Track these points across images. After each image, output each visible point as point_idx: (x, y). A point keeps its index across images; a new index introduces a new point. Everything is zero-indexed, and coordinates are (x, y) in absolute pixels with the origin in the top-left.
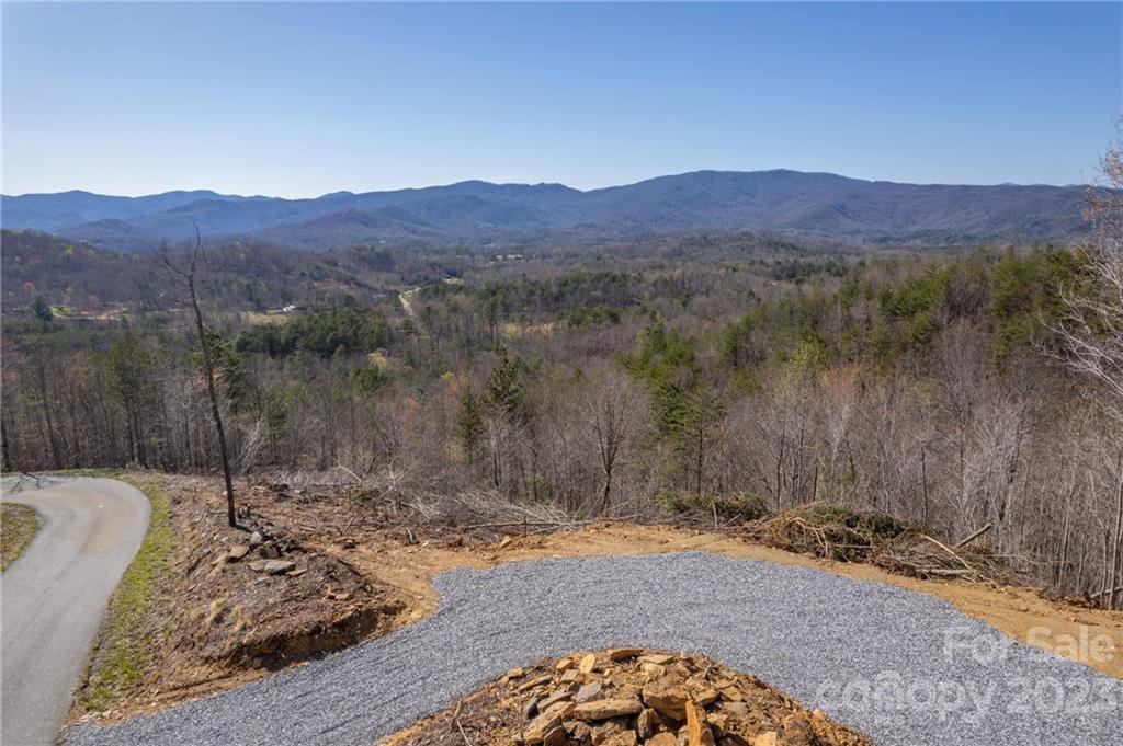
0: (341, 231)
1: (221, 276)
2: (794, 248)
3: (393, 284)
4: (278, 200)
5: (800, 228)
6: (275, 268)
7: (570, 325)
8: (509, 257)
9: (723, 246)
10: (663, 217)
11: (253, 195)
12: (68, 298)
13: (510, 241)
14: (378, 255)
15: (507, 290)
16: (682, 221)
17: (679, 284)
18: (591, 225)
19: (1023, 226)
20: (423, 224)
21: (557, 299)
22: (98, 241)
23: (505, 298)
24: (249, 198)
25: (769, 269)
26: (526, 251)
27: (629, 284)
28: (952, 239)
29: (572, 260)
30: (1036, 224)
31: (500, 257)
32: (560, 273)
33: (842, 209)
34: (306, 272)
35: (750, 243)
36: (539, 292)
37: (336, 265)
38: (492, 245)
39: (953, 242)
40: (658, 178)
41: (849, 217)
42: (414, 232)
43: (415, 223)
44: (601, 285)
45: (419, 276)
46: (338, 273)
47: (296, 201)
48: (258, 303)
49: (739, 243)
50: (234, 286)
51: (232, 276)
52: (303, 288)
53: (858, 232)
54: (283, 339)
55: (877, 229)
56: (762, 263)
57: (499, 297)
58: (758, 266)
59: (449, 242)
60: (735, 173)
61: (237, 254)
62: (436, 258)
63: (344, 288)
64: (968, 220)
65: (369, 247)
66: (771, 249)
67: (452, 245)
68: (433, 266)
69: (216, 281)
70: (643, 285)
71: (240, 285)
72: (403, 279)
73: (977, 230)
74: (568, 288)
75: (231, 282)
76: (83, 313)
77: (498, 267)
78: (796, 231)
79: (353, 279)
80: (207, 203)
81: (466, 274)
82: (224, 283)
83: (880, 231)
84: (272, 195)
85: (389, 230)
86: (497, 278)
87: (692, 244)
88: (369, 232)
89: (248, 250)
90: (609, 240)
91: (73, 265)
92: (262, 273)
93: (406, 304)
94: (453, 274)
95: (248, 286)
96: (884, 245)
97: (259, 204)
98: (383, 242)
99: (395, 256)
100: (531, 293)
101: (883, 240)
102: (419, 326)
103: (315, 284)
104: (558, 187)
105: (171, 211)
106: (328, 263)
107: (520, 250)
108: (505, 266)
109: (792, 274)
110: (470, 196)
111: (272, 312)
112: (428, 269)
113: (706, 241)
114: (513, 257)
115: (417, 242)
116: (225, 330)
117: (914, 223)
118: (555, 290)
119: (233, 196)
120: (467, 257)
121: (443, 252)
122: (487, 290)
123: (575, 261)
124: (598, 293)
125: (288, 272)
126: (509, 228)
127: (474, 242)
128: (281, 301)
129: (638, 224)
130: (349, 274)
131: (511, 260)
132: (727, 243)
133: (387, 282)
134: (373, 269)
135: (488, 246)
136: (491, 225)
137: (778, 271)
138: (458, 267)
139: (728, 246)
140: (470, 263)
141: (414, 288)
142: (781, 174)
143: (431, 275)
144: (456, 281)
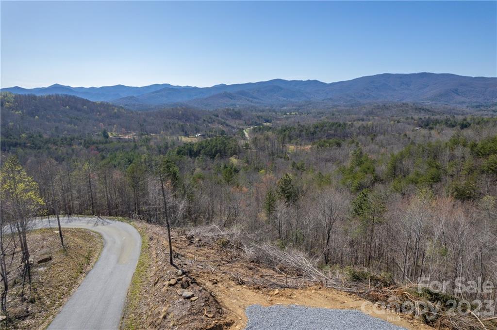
0: (221, 101)
1: (171, 121)
2: (429, 110)
3: (242, 125)
4: (196, 88)
5: (432, 101)
6: (193, 118)
7: (318, 147)
8: (292, 113)
9: (393, 110)
10: (364, 95)
12: (114, 129)
13: (293, 106)
14: (236, 112)
15: (291, 129)
16: (373, 97)
17: (371, 128)
18: (331, 99)
20: (255, 98)
21: (313, 134)
22: (126, 105)
23: (290, 133)
24: (184, 87)
25: (415, 122)
26: (300, 111)
27: (347, 128)
29: (320, 115)
31: (288, 113)
32: (315, 122)
33: (456, 91)
34: (206, 119)
35: (406, 108)
36: (305, 131)
37: (218, 116)
38: (285, 108)
40: (363, 77)
41: (459, 95)
42: (251, 102)
43: (251, 98)
44: (334, 128)
45: (253, 122)
46: (218, 120)
47: (203, 88)
48: (186, 132)
49: (401, 108)
50: (177, 125)
51: (176, 121)
52: (204, 127)
53: (464, 102)
54: (195, 150)
56: (412, 118)
57: (287, 133)
58: (410, 120)
59: (266, 106)
60: (400, 74)
61: (178, 111)
62: (260, 114)
63: (221, 126)
65: (232, 109)
66: (417, 111)
67: (267, 108)
68: (258, 117)
69: (170, 123)
70: (353, 128)
71: (179, 125)
72: (246, 123)
74: (318, 129)
75: (176, 124)
76: (120, 135)
77: (287, 118)
78: (430, 102)
79: (225, 123)
80: (167, 89)
81: (273, 121)
82: (173, 124)
83: (476, 102)
84: (193, 86)
85: (241, 101)
86: (286, 123)
87: (378, 109)
88: (232, 102)
89: (183, 110)
90: (339, 106)
91: (117, 116)
92: (188, 120)
93: (247, 135)
94: (267, 121)
95: (182, 125)
96: (478, 109)
97: (188, 89)
98: (238, 106)
99: (242, 113)
100: (302, 131)
102: (251, 146)
103: (209, 125)
104: (316, 82)
105: (153, 93)
106: (215, 115)
107: (296, 110)
108: (290, 117)
109: (427, 124)
110: (276, 86)
111: (191, 136)
112: (256, 119)
113: (385, 107)
114: (294, 113)
115: (252, 107)
116: (172, 144)
118: (312, 130)
119: (178, 86)
120: (274, 113)
121: (263, 111)
122: (282, 129)
123: (322, 116)
124: (332, 132)
125: (198, 119)
126: (293, 100)
127: (277, 107)
128: (195, 132)
129: (353, 99)
130: (223, 120)
131: (293, 115)
132: (395, 108)
133: (239, 124)
134: (233, 119)
135: (283, 108)
136: (285, 99)
137: (420, 123)
138: (269, 118)
139: (396, 109)
140: (275, 116)
141: (250, 127)
142: (424, 75)
143: (258, 121)
144: (268, 124)
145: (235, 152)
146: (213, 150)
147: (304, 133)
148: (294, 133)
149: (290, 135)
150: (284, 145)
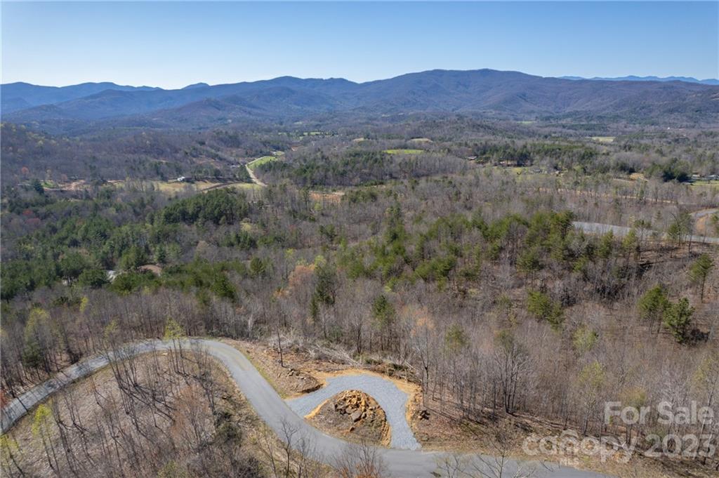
0: (202, 113)
1: (136, 157)
2: (489, 128)
3: (242, 156)
5: (495, 110)
6: (169, 150)
8: (312, 133)
9: (445, 127)
10: (409, 101)
12: (48, 175)
13: (311, 120)
14: (230, 137)
15: (312, 168)
19: (635, 109)
20: (254, 107)
23: (312, 175)
24: (138, 88)
25: (470, 149)
26: (322, 129)
27: (385, 165)
28: (590, 118)
30: (643, 108)
31: (306, 134)
33: (523, 96)
34: (188, 151)
35: (462, 125)
36: (331, 170)
37: (204, 144)
38: (300, 123)
39: (590, 120)
41: (527, 102)
42: (250, 113)
43: (249, 106)
44: (368, 165)
45: (257, 151)
46: (206, 150)
47: (171, 91)
48: (162, 175)
49: (455, 125)
50: (146, 164)
51: (143, 157)
52: (187, 163)
55: (545, 109)
56: (466, 145)
57: (308, 174)
58: (464, 147)
61: (144, 141)
62: (266, 137)
63: (212, 162)
64: (602, 104)
65: (224, 131)
66: (474, 129)
68: (265, 143)
69: (134, 161)
71: (151, 165)
72: (247, 153)
73: (607, 111)
75: (144, 161)
76: (60, 185)
77: (305, 143)
78: (494, 112)
80: (110, 92)
82: (140, 163)
83: (546, 112)
84: (154, 86)
85: (233, 112)
86: (305, 154)
87: (426, 126)
88: (220, 114)
89: (151, 138)
92: (161, 152)
93: (252, 174)
94: (278, 149)
95: (155, 164)
96: (547, 123)
98: (230, 122)
99: (241, 137)
101: (548, 119)
103: (194, 159)
104: (342, 81)
105: (87, 98)
106: (200, 143)
107: (316, 128)
108: (310, 141)
109: (483, 152)
110: (285, 88)
111: (171, 181)
112: (261, 146)
114: (314, 133)
115: (252, 122)
117: (569, 105)
119: (127, 86)
120: (285, 133)
121: (269, 131)
125: (176, 152)
128: (175, 173)
130: (213, 151)
131: (313, 136)
132: (447, 125)
133: (237, 156)
134: (227, 147)
135: (298, 123)
137: (475, 151)
138: (280, 144)
139: (448, 127)
140: (287, 139)
141: (254, 160)
142: (485, 72)
143: (264, 150)
144: (280, 153)
145: (246, 213)
146: (216, 212)
147: (330, 173)
148: (318, 175)
149: (313, 177)
150: (307, 200)
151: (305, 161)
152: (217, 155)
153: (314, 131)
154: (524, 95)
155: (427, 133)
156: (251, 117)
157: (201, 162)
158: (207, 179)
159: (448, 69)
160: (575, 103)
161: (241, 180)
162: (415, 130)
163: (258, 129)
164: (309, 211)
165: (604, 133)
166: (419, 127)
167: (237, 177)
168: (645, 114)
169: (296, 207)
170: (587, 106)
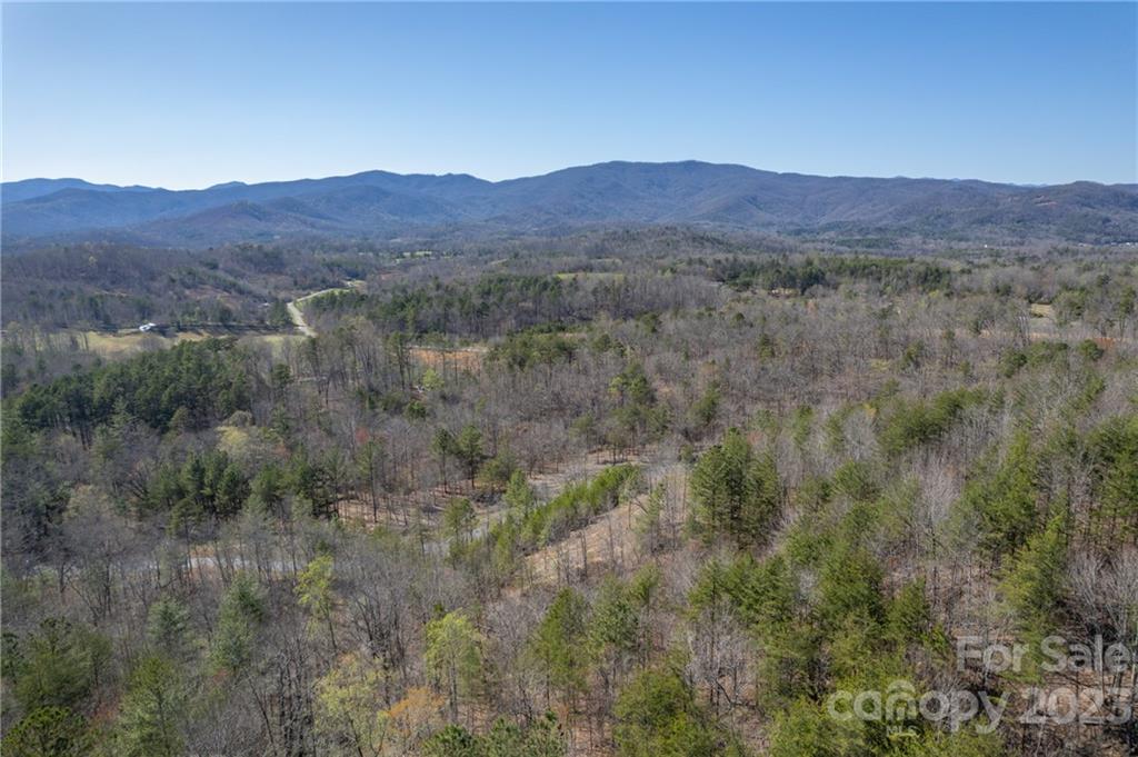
0: (230, 225)
2: (720, 243)
3: (286, 288)
4: (161, 192)
5: (714, 220)
6: (137, 275)
8: (418, 253)
9: (647, 241)
10: (576, 209)
11: (131, 184)
13: (417, 236)
14: (266, 255)
15: (419, 302)
16: (596, 214)
17: (622, 290)
18: (504, 218)
19: (927, 218)
20: (321, 216)
21: (480, 313)
23: (417, 313)
25: (709, 269)
26: (435, 246)
28: (865, 231)
29: (485, 257)
30: (940, 216)
31: (407, 254)
35: (674, 238)
36: (457, 304)
37: (215, 267)
38: (399, 240)
41: (761, 209)
42: (313, 226)
43: (312, 216)
44: (531, 293)
45: (315, 279)
46: (215, 278)
47: (180, 192)
49: (663, 238)
52: (171, 298)
53: (772, 224)
55: (789, 220)
56: (701, 262)
57: (410, 313)
59: (352, 236)
62: (336, 257)
63: (221, 297)
64: (874, 212)
65: (255, 246)
66: (696, 244)
67: (353, 241)
68: (331, 266)
72: (296, 283)
73: (886, 222)
74: (492, 299)
77: (405, 267)
80: (74, 193)
81: (369, 276)
82: (62, 296)
83: (791, 223)
84: (154, 185)
86: (405, 279)
87: (614, 239)
88: (262, 226)
90: (523, 234)
92: (118, 279)
93: (298, 318)
94: (355, 276)
95: (92, 299)
97: (138, 195)
98: (277, 237)
100: (449, 305)
101: (798, 233)
103: (187, 292)
104: (466, 178)
105: (29, 202)
106: (207, 265)
107: (426, 245)
108: (413, 265)
109: (735, 276)
110: (372, 188)
111: (124, 331)
112: (325, 270)
113: (629, 236)
114: (422, 253)
115: (314, 238)
117: (824, 214)
118: (477, 301)
120: (371, 254)
121: (343, 249)
122: (395, 302)
123: (492, 260)
124: (529, 305)
125: (153, 279)
126: (416, 221)
127: (378, 237)
128: (137, 317)
129: (551, 216)
130: (231, 279)
131: (419, 257)
132: (650, 238)
133: (276, 288)
134: (260, 271)
135: (394, 240)
136: (397, 218)
137: (719, 272)
138: (360, 268)
139: (652, 241)
140: (374, 262)
141: (309, 294)
142: (690, 166)
143: (330, 278)
144: (357, 283)
147: (455, 310)
148: (429, 313)
149: (421, 317)
150: (404, 363)
151: (404, 291)
152: (234, 285)
153: (421, 250)
154: (754, 199)
155: (617, 250)
156: (315, 231)
157: (198, 298)
158: (204, 327)
159: (634, 161)
160: (833, 210)
161: (273, 330)
162: (597, 246)
163: (323, 246)
164: (408, 390)
165: (895, 252)
166: (604, 240)
167: (268, 323)
168: (943, 226)
169: (375, 382)
170: (853, 215)
